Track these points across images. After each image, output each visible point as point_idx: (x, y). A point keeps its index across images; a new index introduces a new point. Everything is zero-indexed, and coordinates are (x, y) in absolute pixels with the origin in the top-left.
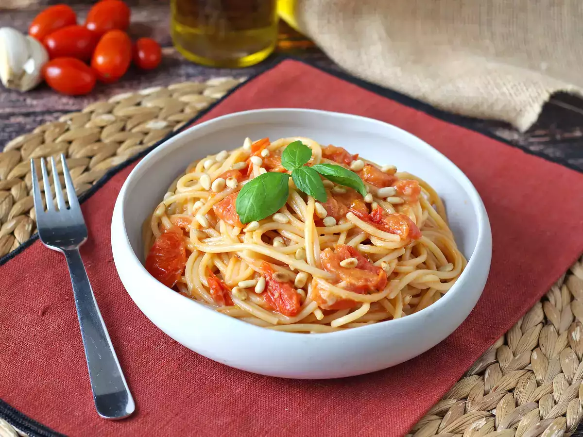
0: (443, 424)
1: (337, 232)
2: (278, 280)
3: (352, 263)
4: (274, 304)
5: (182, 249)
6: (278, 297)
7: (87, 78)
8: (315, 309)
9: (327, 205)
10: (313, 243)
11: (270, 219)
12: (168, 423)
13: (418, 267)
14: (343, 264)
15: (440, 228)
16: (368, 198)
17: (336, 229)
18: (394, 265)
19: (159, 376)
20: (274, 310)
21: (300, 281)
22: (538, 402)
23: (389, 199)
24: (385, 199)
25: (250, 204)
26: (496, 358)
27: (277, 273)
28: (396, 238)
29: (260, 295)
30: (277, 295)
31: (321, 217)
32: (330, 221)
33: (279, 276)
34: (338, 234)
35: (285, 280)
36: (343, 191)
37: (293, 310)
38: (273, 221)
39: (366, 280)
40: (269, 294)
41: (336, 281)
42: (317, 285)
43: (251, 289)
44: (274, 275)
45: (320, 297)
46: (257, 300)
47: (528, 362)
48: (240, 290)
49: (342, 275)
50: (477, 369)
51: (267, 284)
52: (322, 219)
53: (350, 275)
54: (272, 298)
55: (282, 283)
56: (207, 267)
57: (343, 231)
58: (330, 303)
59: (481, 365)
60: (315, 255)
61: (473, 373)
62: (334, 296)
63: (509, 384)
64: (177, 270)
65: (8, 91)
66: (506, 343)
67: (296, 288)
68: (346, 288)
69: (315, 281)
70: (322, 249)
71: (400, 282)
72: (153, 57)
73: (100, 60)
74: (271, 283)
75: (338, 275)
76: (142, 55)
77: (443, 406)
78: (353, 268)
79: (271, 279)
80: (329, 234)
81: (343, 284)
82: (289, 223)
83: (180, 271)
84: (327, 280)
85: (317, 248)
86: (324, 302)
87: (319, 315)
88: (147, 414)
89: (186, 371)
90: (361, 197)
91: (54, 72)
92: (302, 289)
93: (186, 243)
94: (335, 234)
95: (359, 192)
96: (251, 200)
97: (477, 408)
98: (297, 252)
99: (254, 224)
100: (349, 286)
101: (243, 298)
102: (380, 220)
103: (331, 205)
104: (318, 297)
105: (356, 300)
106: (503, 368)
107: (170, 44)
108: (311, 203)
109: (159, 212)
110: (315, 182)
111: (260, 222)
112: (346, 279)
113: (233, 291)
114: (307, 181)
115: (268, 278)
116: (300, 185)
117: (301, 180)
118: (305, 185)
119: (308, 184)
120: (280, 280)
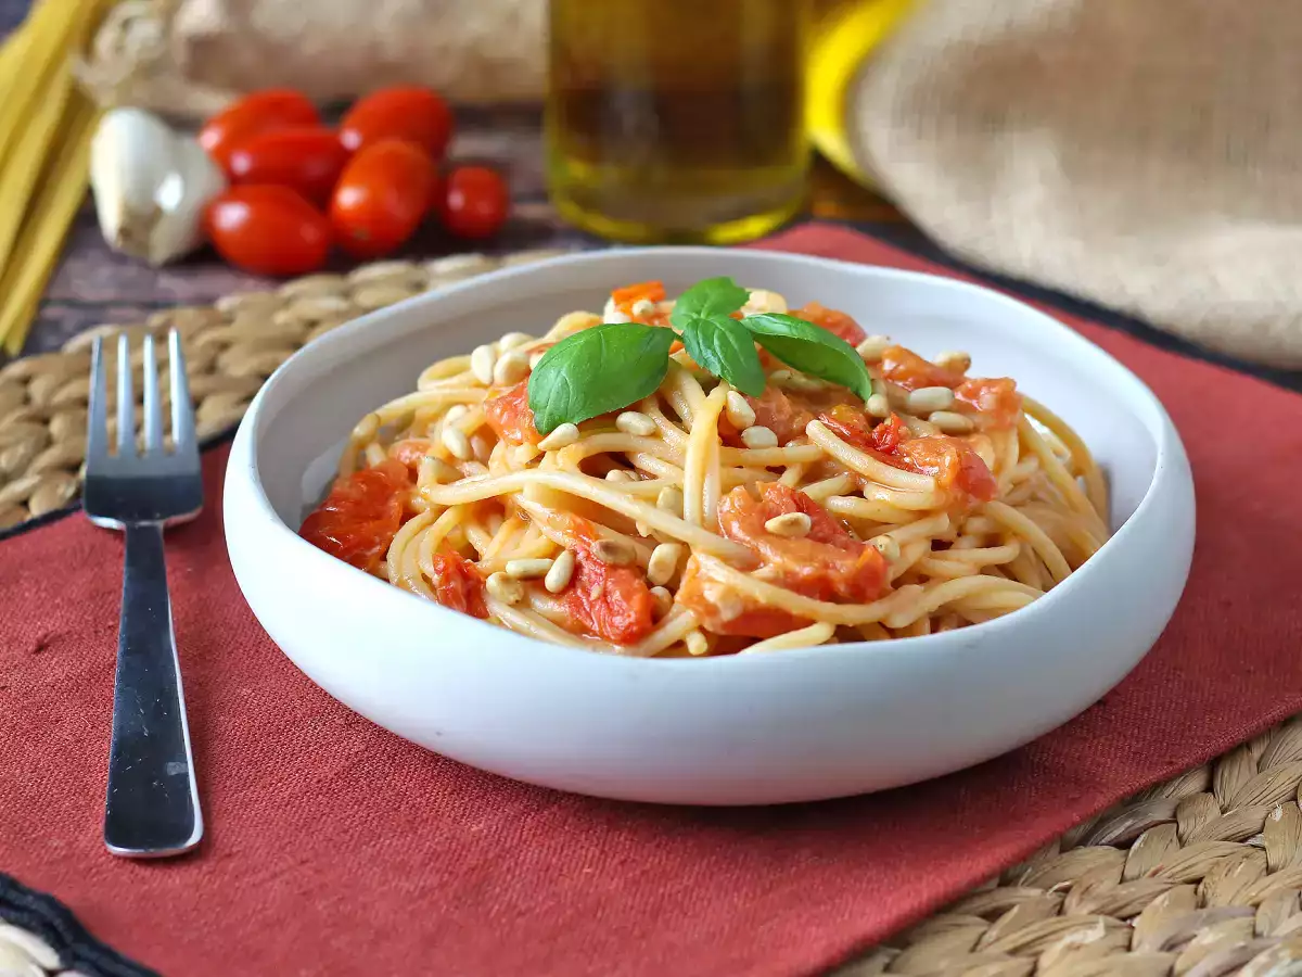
0: (993, 933)
1: (775, 463)
2: (603, 556)
3: (795, 523)
4: (588, 615)
5: (395, 505)
6: (599, 598)
7: (310, 233)
8: (688, 632)
9: (761, 405)
10: (703, 475)
11: (607, 420)
12: (274, 876)
13: (985, 570)
14: (771, 525)
15: (1073, 507)
16: (875, 404)
17: (774, 455)
18: (918, 552)
19: (285, 787)
20: (586, 630)
21: (660, 564)
22: (1256, 906)
23: (934, 417)
24: (924, 416)
25: (559, 379)
26: (1175, 816)
27: (604, 541)
28: (925, 483)
29: (559, 595)
30: (595, 592)
31: (736, 423)
32: (758, 436)
33: (607, 548)
34: (779, 470)
35: (623, 560)
36: (814, 385)
37: (630, 624)
38: (616, 429)
39: (826, 566)
40: (579, 592)
41: (749, 565)
42: (698, 569)
43: (534, 581)
44: (595, 547)
45: (701, 597)
46: (548, 606)
47: (1257, 826)
48: (506, 580)
49: (765, 550)
50: (1117, 832)
51: (576, 570)
52: (740, 432)
53: (786, 551)
54: (584, 600)
55: (614, 567)
56: (445, 540)
57: (792, 463)
58: (727, 615)
59: (1128, 823)
60: (706, 503)
61: (1103, 841)
62: (737, 595)
63: (1190, 867)
64: (371, 544)
65: (119, 259)
66: (1209, 788)
67: (650, 585)
68: (773, 581)
69: (694, 561)
70: (726, 490)
71: (925, 591)
72: (484, 208)
73: (349, 197)
74: (588, 568)
75: (756, 552)
76: (456, 200)
77: (1002, 897)
78: (798, 537)
79: (588, 557)
80: (753, 466)
81: (765, 571)
82: (655, 435)
83: (377, 549)
84: (726, 559)
85: (711, 486)
86: (712, 611)
87: (696, 643)
88: (229, 855)
89: (357, 782)
90: (858, 401)
91: (232, 216)
92: (665, 586)
93: (409, 495)
94: (770, 469)
95: (857, 394)
96: (563, 373)
97: (1092, 907)
98: (661, 495)
99: (565, 430)
100: (781, 575)
101: (513, 598)
102: (892, 448)
103: (773, 406)
104: (697, 599)
105: (795, 612)
106: (1185, 836)
107: (541, 196)
108: (715, 392)
109: (360, 430)
110: (736, 347)
111: (580, 426)
112: (775, 560)
113: (492, 582)
114: (716, 342)
115: (581, 556)
116: (697, 351)
117: (701, 341)
118: (709, 351)
119: (718, 349)
120: (610, 559)
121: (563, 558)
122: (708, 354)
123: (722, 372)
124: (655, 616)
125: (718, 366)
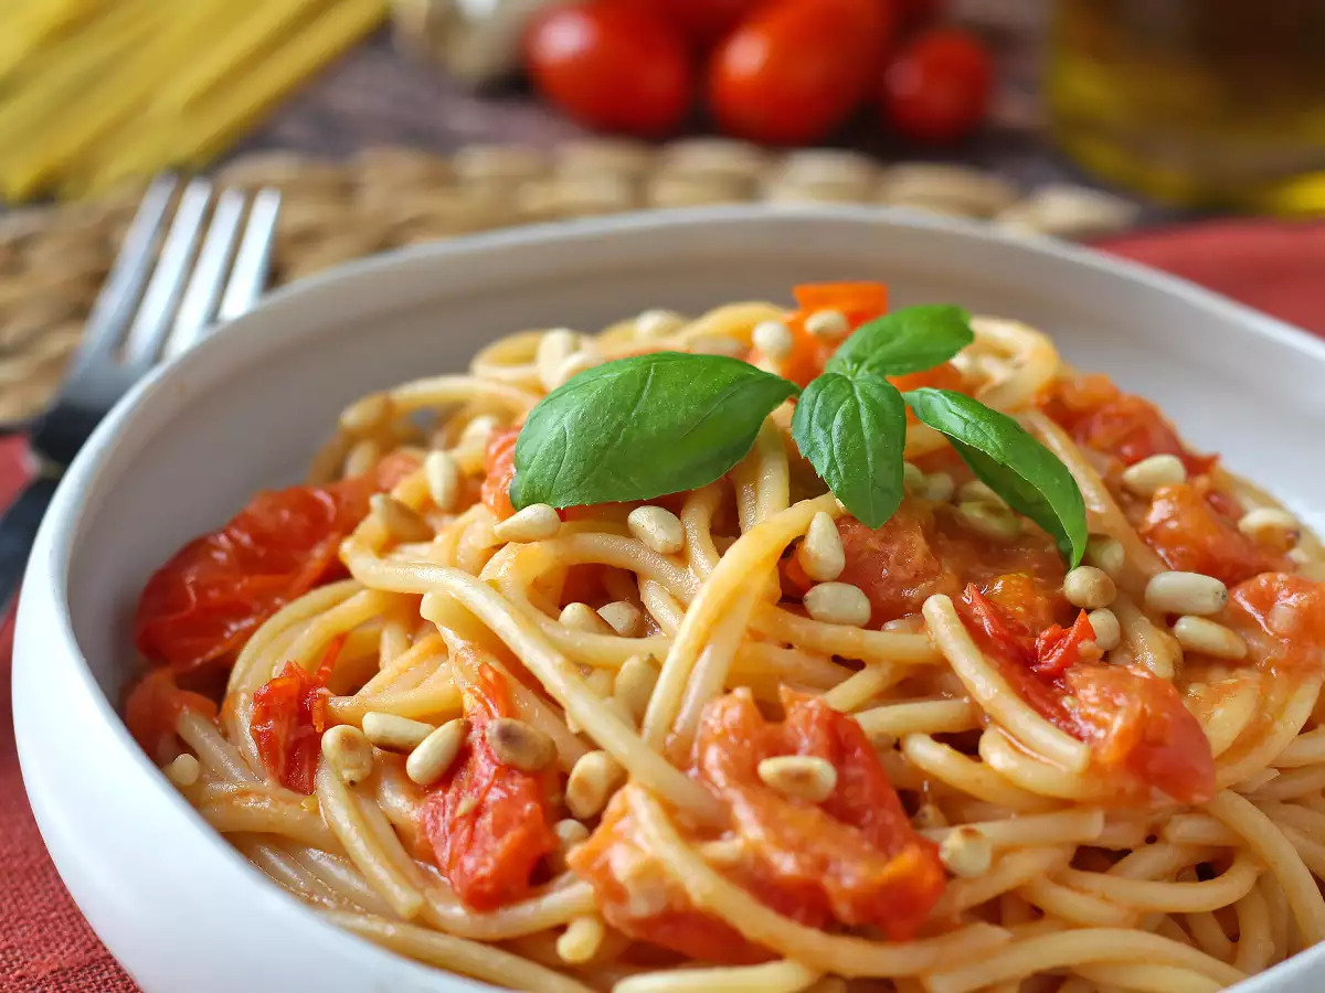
1: (846, 653)
2: (499, 747)
3: (803, 777)
5: (316, 556)
6: (467, 816)
8: (576, 913)
11: (613, 516)
14: (769, 768)
17: (853, 639)
21: (584, 783)
23: (1185, 626)
25: (557, 429)
28: (1072, 754)
29: (419, 791)
30: (467, 803)
31: (810, 569)
33: (510, 735)
34: (855, 665)
35: (529, 760)
37: (482, 880)
38: (628, 532)
40: (449, 795)
41: (702, 827)
42: (623, 814)
43: (393, 753)
44: (493, 727)
45: (608, 866)
46: (396, 801)
48: (349, 743)
49: (743, 812)
51: (460, 757)
53: (767, 821)
54: (448, 813)
55: (507, 769)
57: (877, 661)
58: (640, 908)
60: (688, 703)
62: (662, 880)
64: (243, 614)
67: (559, 815)
68: (729, 871)
69: (624, 800)
70: (725, 688)
74: (476, 757)
75: (726, 806)
78: (801, 803)
79: (483, 740)
80: (813, 651)
81: (726, 848)
83: (246, 623)
84: (670, 810)
86: (613, 892)
87: (579, 945)
90: (1053, 571)
91: (564, 38)
94: (837, 659)
98: (625, 667)
99: (532, 513)
100: (747, 863)
101: (351, 776)
102: (1059, 673)
104: (601, 866)
108: (803, 506)
109: (355, 416)
110: (867, 434)
111: (563, 515)
112: (749, 832)
113: (330, 739)
114: (838, 420)
115: (476, 734)
116: (806, 426)
117: (816, 411)
118: (821, 432)
119: (835, 433)
120: (508, 755)
121: (448, 731)
122: (819, 435)
123: (828, 473)
124: (541, 870)
125: (826, 460)
